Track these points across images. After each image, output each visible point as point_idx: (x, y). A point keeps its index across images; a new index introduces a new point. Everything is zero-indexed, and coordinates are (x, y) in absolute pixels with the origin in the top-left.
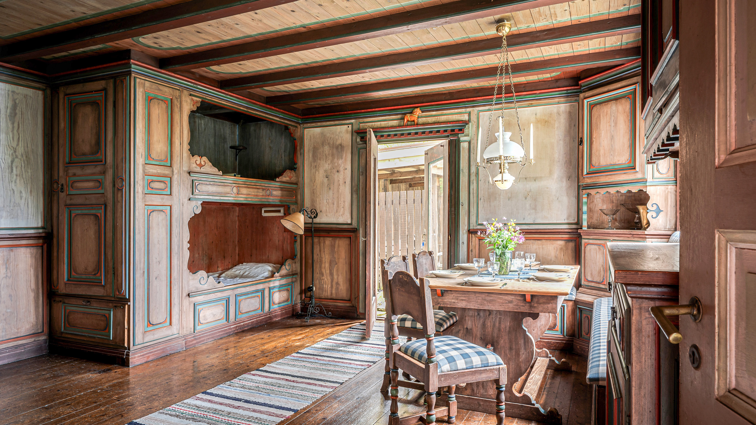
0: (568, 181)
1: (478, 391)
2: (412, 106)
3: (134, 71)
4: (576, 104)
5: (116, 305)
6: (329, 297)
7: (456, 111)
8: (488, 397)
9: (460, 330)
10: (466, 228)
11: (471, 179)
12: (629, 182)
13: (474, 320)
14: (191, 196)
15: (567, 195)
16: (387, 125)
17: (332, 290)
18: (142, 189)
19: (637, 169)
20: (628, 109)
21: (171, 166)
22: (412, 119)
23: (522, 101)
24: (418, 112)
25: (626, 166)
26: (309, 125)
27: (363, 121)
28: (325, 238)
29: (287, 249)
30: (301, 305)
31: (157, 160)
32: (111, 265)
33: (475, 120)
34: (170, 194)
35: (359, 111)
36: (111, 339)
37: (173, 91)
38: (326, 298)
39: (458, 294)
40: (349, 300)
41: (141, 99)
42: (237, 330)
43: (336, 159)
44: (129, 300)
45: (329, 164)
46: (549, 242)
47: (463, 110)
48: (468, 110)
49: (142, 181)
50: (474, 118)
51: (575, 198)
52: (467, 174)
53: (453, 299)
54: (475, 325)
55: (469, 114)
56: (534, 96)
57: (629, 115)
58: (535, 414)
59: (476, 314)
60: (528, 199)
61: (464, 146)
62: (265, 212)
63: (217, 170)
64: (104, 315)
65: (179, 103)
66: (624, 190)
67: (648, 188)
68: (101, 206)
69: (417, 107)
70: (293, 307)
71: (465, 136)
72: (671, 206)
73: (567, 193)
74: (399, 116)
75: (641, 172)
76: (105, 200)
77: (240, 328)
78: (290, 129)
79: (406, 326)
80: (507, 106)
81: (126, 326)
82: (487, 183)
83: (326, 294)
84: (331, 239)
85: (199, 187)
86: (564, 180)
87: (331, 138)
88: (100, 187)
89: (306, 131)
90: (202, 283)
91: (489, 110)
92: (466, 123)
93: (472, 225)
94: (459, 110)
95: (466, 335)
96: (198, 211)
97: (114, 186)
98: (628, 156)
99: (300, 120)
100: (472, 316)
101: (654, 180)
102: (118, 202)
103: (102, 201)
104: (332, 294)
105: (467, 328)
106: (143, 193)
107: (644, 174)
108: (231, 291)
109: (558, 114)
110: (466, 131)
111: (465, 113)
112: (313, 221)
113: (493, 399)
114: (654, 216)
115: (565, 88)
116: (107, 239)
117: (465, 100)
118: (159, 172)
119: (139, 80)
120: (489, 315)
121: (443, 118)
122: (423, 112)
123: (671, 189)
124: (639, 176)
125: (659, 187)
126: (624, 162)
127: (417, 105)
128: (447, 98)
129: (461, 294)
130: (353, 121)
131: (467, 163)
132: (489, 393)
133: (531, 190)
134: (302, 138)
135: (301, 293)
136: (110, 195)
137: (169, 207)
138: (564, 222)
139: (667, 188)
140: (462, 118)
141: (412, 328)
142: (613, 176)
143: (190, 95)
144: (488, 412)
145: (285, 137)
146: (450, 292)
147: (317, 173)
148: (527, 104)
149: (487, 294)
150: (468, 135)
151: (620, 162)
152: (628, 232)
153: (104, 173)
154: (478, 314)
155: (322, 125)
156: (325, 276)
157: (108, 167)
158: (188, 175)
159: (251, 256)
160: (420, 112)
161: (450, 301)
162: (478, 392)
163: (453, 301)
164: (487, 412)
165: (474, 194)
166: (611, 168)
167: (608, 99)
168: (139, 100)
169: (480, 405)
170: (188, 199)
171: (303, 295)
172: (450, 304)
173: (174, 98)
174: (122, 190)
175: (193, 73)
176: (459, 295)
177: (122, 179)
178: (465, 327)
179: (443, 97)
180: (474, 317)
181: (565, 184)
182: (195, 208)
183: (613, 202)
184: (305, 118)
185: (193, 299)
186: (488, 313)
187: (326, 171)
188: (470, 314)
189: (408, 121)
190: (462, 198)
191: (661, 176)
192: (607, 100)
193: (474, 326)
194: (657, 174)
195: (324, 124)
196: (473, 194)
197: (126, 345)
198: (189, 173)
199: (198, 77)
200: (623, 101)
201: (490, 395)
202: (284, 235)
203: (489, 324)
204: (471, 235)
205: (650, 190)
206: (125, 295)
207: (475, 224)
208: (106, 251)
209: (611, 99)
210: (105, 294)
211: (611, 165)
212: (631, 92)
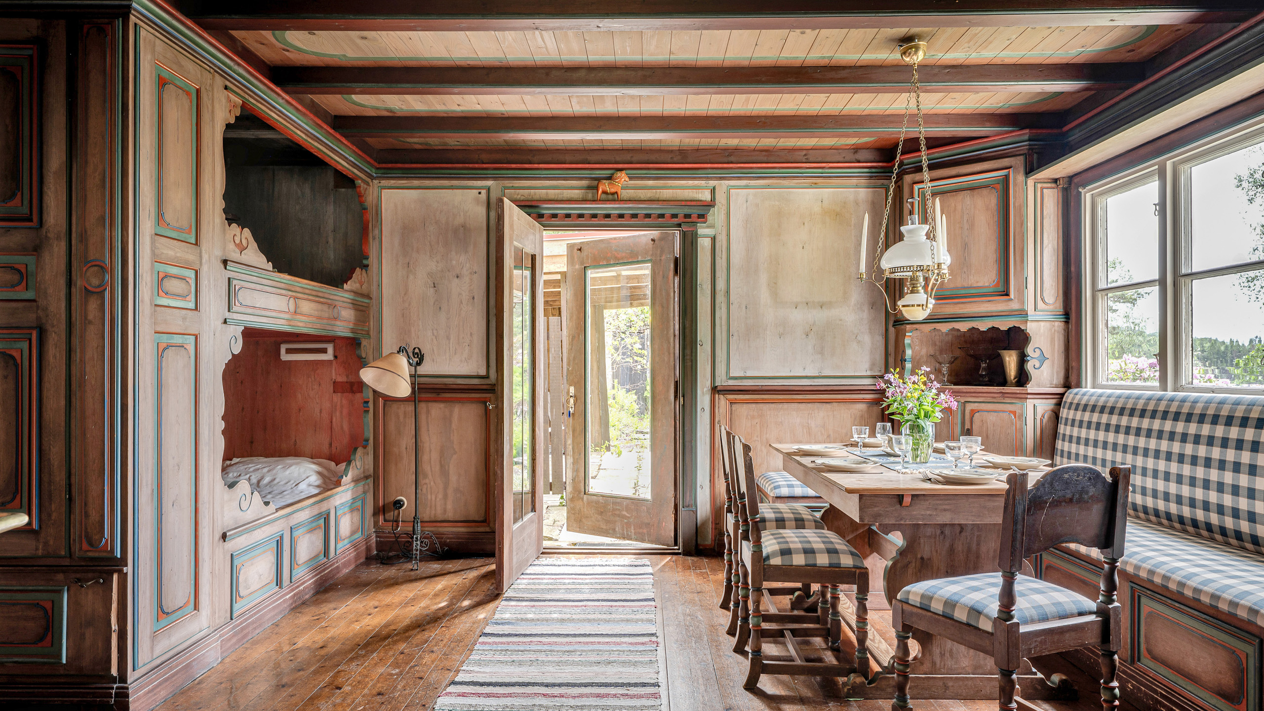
0: (872, 310)
1: (942, 663)
2: (611, 166)
3: (136, 10)
4: (883, 191)
5: (78, 576)
6: (440, 518)
7: (690, 182)
8: (960, 671)
9: (910, 563)
10: (708, 384)
11: (717, 302)
12: (994, 314)
13: (935, 542)
14: (227, 315)
15: (870, 333)
16: (560, 197)
17: (445, 504)
18: (149, 293)
19: (1012, 296)
20: (993, 205)
21: (196, 244)
22: (613, 190)
23: (802, 177)
24: (623, 178)
25: (991, 290)
26: (392, 182)
27: (511, 185)
28: (430, 404)
29: (342, 427)
30: (377, 537)
31: (173, 229)
32: (60, 477)
33: (724, 202)
34: (194, 308)
35: (505, 165)
36: (64, 661)
37: (202, 75)
38: (433, 519)
39: (938, 500)
40: (484, 521)
41: (148, 79)
42: (295, 602)
43: (453, 253)
44: (123, 561)
45: (438, 262)
46: (842, 406)
47: (703, 183)
48: (712, 183)
49: (149, 274)
50: (720, 198)
51: (881, 337)
52: (709, 292)
53: (928, 509)
54: (937, 552)
55: (713, 191)
56: (820, 170)
57: (996, 213)
58: (1039, 688)
59: (938, 532)
60: (810, 336)
61: (704, 244)
62: (289, 351)
63: (264, 259)
64: (37, 605)
65: (210, 102)
66: (963, 327)
67: (1029, 324)
68: (28, 331)
69: (621, 170)
70: (367, 543)
71: (708, 227)
72: (1058, 351)
73: (870, 329)
74: (584, 183)
75: (1018, 300)
76: (38, 318)
77: (300, 598)
78: (360, 187)
79: (795, 563)
80: (776, 183)
81: (114, 626)
82: (744, 308)
83: (433, 512)
84: (442, 405)
85: (240, 294)
86: (866, 308)
87: (441, 212)
88: (19, 283)
89: (385, 193)
90: (244, 507)
91: (746, 187)
92: (711, 204)
93: (720, 379)
94: (696, 182)
95: (920, 571)
96: (237, 349)
97: (70, 283)
98: (994, 275)
99: (374, 170)
100: (930, 537)
101: (1037, 313)
102: (86, 322)
103: (30, 318)
104: (445, 511)
105: (922, 558)
106: (151, 304)
107: (1023, 303)
108: (285, 519)
109: (857, 203)
110: (710, 218)
111: (706, 188)
112: (416, 371)
113: (969, 674)
114: (1037, 366)
115: (869, 164)
116: (48, 415)
117: (709, 165)
118: (178, 255)
119: (145, 32)
120: (961, 532)
121: (666, 194)
122: (631, 178)
123: (1059, 326)
124: (1015, 306)
125: (1042, 324)
126: (987, 284)
127: (621, 166)
128: (675, 159)
129: (941, 500)
130: (489, 183)
131: (710, 273)
132: (962, 664)
133: (815, 321)
134: (377, 206)
135: (376, 514)
136: (56, 305)
137: (194, 337)
138: (865, 374)
139: (1054, 326)
140: (700, 195)
141: (806, 565)
142: (968, 306)
143: (226, 88)
144: (962, 698)
145: (335, 202)
146: (922, 498)
147: (411, 277)
148: (809, 183)
149: (987, 498)
150: (712, 226)
151: (980, 284)
152: (997, 389)
153: (36, 249)
154: (942, 532)
155: (422, 185)
156: (430, 477)
157: (51, 235)
158: (222, 266)
159: (252, 442)
160: (627, 179)
161: (923, 513)
162: (942, 666)
163: (928, 512)
164: (959, 697)
165: (723, 327)
166: (963, 292)
167: (957, 188)
168: (144, 81)
169: (948, 687)
170: (222, 321)
171: (381, 518)
172: (924, 519)
173: (203, 90)
174: (101, 294)
175: (233, 39)
176: (938, 502)
177: (102, 268)
178: (919, 556)
179: (668, 157)
180: (935, 538)
181: (865, 314)
182: (233, 341)
183: (935, 345)
184: (384, 168)
185: (230, 545)
186: (958, 530)
187: (430, 275)
188: (928, 534)
189: (604, 192)
190: (700, 333)
191: (1046, 307)
192: (953, 188)
193: (934, 554)
194: (1040, 304)
195: (427, 183)
196: (721, 326)
197: (114, 672)
198: (225, 262)
199: (240, 49)
200: (985, 191)
201: (964, 668)
202: (335, 399)
203: (960, 548)
204: (717, 395)
205: (1031, 328)
206: (112, 550)
207: (724, 377)
208: (44, 442)
209: (962, 187)
210: (40, 552)
211: (964, 288)
212: (999, 180)
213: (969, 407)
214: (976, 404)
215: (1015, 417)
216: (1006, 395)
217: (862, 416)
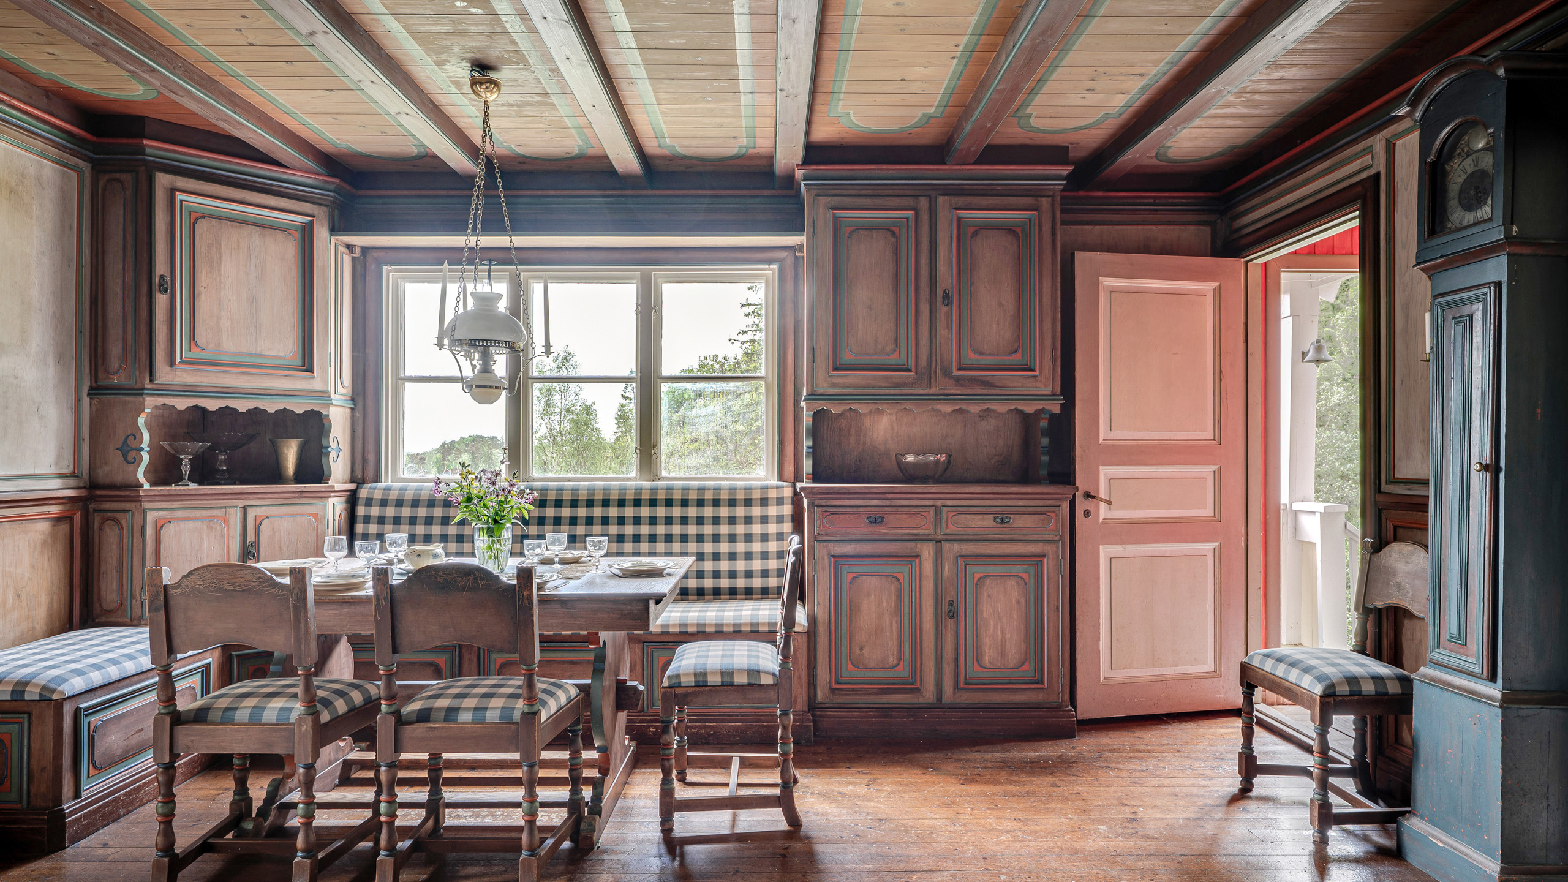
15: (57, 403)
19: (315, 372)
20: (292, 255)
25: (286, 362)
51: (69, 412)
57: (293, 267)
67: (330, 409)
72: (347, 442)
73: (57, 397)
75: (321, 378)
98: (292, 345)
101: (336, 396)
107: (325, 382)
114: (335, 458)
124: (316, 384)
125: (340, 410)
126: (281, 354)
138: (33, 472)
151: (273, 353)
152: (269, 488)
166: (248, 360)
167: (242, 218)
181: (51, 372)
191: (343, 390)
192: (238, 218)
194: (339, 387)
200: (280, 235)
205: (330, 413)
209: (250, 220)
211: (251, 355)
212: (296, 226)
213: (252, 514)
214: (264, 508)
215: (316, 520)
216: (305, 495)
217: (44, 543)
